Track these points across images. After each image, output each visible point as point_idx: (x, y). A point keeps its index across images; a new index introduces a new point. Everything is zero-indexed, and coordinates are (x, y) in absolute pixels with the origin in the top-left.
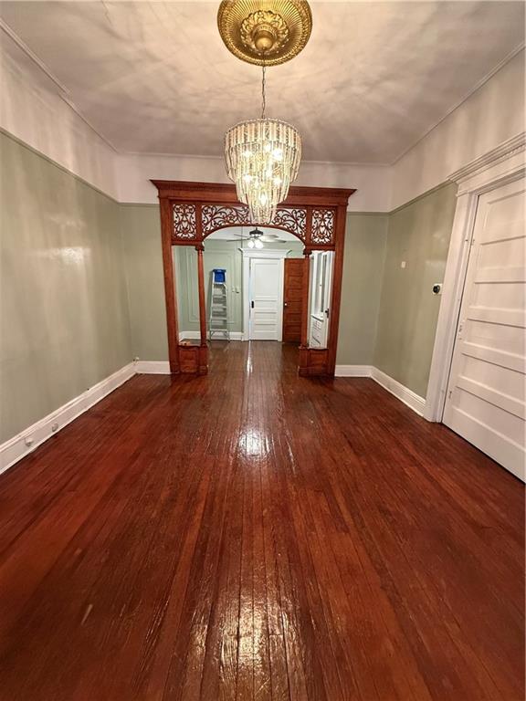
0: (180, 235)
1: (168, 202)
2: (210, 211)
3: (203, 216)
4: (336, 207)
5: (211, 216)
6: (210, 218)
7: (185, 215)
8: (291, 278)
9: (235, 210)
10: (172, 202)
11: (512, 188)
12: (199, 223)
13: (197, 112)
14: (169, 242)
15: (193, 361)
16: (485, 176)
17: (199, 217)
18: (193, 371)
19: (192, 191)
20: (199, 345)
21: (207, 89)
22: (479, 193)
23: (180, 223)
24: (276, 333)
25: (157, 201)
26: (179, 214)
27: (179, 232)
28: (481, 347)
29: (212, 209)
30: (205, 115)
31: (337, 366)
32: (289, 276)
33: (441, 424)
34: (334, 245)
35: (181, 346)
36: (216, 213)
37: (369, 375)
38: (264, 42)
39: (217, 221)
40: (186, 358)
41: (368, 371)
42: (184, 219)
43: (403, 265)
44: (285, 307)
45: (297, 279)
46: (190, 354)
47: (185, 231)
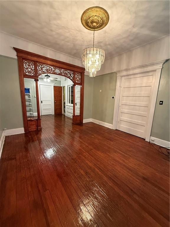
0: (27, 73)
1: (21, 59)
2: (40, 66)
3: (38, 68)
4: (82, 73)
5: (41, 68)
6: (40, 69)
7: (29, 65)
8: (56, 93)
9: (51, 68)
10: (23, 59)
11: (130, 77)
12: (36, 70)
13: (51, 30)
14: (23, 76)
15: (34, 126)
16: (124, 73)
17: (36, 68)
18: (35, 130)
19: (34, 57)
20: (37, 119)
21: (63, 26)
22: (122, 76)
23: (27, 68)
24: (52, 112)
25: (16, 57)
26: (27, 65)
27: (26, 72)
28: (126, 111)
29: (42, 66)
30: (54, 33)
31: (83, 120)
32: (56, 92)
33: (117, 130)
34: (81, 84)
35: (29, 120)
36: (43, 67)
37: (91, 121)
38: (95, 24)
39: (44, 70)
40: (31, 125)
41: (91, 120)
42: (29, 68)
43: (101, 91)
44: (55, 103)
45: (58, 93)
46: (33, 123)
47: (29, 72)
